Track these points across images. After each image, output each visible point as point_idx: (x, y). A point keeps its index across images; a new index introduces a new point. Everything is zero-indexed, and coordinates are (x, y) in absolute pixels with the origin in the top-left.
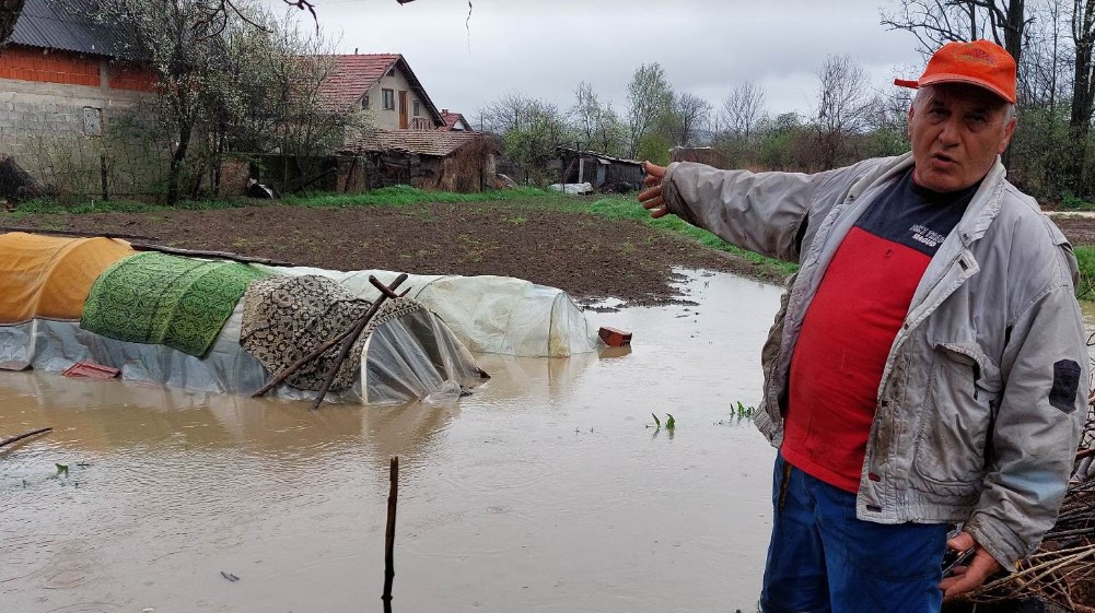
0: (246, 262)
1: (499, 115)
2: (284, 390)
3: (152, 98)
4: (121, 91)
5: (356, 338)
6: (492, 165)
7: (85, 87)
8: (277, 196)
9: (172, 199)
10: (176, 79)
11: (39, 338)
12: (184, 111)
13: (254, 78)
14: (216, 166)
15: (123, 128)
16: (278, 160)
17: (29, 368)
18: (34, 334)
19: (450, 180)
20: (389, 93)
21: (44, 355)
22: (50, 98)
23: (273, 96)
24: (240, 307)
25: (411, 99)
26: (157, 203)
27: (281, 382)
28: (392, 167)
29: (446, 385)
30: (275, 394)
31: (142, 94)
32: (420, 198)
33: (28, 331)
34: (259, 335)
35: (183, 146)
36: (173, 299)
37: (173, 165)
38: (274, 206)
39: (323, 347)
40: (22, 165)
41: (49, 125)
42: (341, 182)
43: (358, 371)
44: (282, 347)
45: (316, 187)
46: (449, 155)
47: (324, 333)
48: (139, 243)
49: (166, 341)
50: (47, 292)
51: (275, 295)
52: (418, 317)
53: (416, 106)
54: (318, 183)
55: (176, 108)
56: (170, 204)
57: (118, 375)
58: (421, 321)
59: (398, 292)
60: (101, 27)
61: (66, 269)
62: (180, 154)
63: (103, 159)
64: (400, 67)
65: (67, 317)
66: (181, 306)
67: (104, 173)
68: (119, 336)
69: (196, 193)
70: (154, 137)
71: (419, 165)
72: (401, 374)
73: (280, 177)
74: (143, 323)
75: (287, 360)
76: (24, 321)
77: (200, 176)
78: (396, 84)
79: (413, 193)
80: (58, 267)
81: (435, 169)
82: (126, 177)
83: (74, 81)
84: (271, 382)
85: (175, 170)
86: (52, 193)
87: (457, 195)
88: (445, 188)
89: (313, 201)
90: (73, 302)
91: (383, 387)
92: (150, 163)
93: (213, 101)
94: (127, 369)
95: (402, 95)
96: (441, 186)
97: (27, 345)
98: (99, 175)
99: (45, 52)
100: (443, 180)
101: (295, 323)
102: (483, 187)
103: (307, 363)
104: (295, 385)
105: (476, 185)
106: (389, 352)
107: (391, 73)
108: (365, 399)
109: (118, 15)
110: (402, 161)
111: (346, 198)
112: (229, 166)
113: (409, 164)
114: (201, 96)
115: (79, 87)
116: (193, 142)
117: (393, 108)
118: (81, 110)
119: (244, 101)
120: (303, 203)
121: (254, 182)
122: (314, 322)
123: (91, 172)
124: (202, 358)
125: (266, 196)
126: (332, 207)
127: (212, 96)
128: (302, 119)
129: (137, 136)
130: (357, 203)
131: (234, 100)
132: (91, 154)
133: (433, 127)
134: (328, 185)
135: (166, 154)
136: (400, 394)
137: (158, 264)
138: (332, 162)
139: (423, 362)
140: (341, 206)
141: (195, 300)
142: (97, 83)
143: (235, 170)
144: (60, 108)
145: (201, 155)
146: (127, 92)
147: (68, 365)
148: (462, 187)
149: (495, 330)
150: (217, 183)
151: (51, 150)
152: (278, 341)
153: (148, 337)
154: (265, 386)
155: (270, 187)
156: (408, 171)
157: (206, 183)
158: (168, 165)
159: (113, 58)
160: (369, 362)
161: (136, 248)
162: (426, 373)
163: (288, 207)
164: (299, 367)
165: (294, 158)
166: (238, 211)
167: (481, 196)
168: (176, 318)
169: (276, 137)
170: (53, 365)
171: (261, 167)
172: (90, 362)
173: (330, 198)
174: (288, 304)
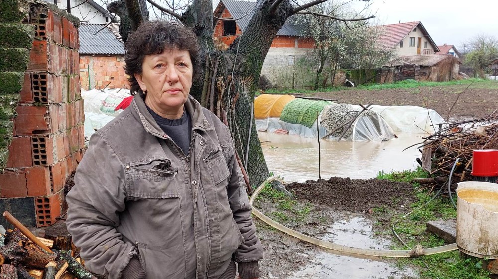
0: (325, 101)
1: (472, 44)
2: (331, 136)
3: (312, 50)
4: (302, 49)
5: (353, 122)
6: (456, 68)
7: (290, 48)
8: (355, 86)
9: (316, 88)
10: (320, 43)
11: (269, 123)
12: (323, 54)
13: (351, 39)
14: (333, 74)
15: (302, 61)
16: (358, 71)
17: (266, 131)
18: (268, 122)
19: (434, 76)
20: (413, 39)
21: (270, 127)
22: (278, 53)
23: (358, 46)
24: (321, 113)
25: (423, 40)
26: (311, 89)
27: (331, 134)
28: (407, 72)
29: (380, 137)
30: (329, 137)
31: (309, 49)
32: (418, 84)
33: (267, 121)
34: (326, 121)
35: (322, 67)
36: (304, 111)
37: (317, 74)
38: (353, 89)
39: (343, 125)
40: (268, 77)
41: (277, 62)
42: (383, 79)
43: (352, 132)
44: (332, 125)
45: (372, 81)
46: (435, 65)
47: (345, 121)
48: (298, 96)
49: (301, 123)
50: (272, 110)
51: (332, 110)
52: (374, 116)
53: (426, 43)
54: (373, 80)
55: (320, 53)
56: (315, 90)
57: (288, 133)
58: (375, 118)
59: (368, 109)
60: (297, 26)
61: (277, 104)
62: (320, 71)
63: (293, 74)
64: (420, 27)
65: (276, 117)
66: (306, 113)
67: (293, 79)
68: (290, 122)
69: (325, 85)
70: (311, 65)
71: (419, 70)
72: (366, 133)
73: (357, 77)
74: (295, 118)
75: (333, 128)
76: (266, 118)
77: (327, 79)
78: (417, 35)
79: (415, 82)
80: (276, 103)
81: (427, 72)
82: (301, 80)
83: (287, 46)
84: (327, 134)
85: (318, 77)
86: (276, 87)
87: (436, 83)
88: (431, 80)
89: (370, 87)
90: (278, 113)
91: (359, 136)
92: (309, 75)
93: (334, 50)
94: (290, 131)
95: (419, 39)
96: (429, 78)
97: (266, 125)
98: (292, 80)
99: (278, 37)
100: (430, 76)
101: (336, 118)
102: (451, 78)
103: (339, 129)
104: (334, 135)
105: (447, 78)
106: (362, 126)
107: (415, 30)
108: (353, 140)
109: (303, 21)
110: (412, 69)
111: (383, 85)
112: (338, 74)
113: (414, 70)
114: (329, 49)
115: (288, 48)
116: (326, 66)
117: (414, 46)
118: (287, 57)
119: (345, 49)
120: (365, 88)
121: (347, 80)
122: (342, 117)
123: (289, 79)
124: (310, 128)
125: (350, 85)
126: (377, 89)
127: (333, 48)
128: (368, 54)
129: (306, 65)
130: (388, 87)
131: (341, 48)
132: (289, 72)
133: (433, 52)
134: (377, 81)
135: (315, 71)
136: (365, 139)
137: (301, 102)
138: (380, 71)
139: (373, 130)
140: (381, 89)
141: (310, 111)
142: (294, 46)
143: (340, 76)
144: (281, 56)
145: (328, 71)
146: (304, 49)
147: (276, 130)
148: (440, 79)
149: (407, 124)
150: (333, 81)
151: (277, 71)
152: (331, 122)
153: (296, 122)
154: (326, 135)
155: (353, 82)
156: (414, 73)
157: (329, 82)
158: (316, 75)
159: (300, 37)
160: (356, 129)
161: (296, 98)
162: (374, 134)
163: (359, 90)
164: (336, 130)
165: (364, 70)
166: (339, 92)
167: (449, 83)
168: (304, 116)
169: (357, 62)
170: (272, 130)
171: (350, 74)
172: (281, 129)
173: (377, 86)
174: (335, 112)
